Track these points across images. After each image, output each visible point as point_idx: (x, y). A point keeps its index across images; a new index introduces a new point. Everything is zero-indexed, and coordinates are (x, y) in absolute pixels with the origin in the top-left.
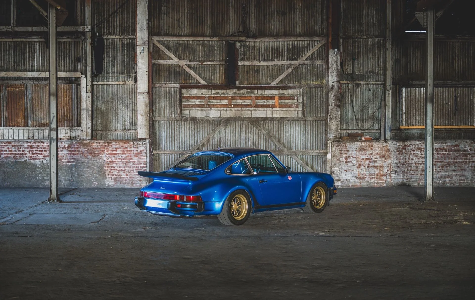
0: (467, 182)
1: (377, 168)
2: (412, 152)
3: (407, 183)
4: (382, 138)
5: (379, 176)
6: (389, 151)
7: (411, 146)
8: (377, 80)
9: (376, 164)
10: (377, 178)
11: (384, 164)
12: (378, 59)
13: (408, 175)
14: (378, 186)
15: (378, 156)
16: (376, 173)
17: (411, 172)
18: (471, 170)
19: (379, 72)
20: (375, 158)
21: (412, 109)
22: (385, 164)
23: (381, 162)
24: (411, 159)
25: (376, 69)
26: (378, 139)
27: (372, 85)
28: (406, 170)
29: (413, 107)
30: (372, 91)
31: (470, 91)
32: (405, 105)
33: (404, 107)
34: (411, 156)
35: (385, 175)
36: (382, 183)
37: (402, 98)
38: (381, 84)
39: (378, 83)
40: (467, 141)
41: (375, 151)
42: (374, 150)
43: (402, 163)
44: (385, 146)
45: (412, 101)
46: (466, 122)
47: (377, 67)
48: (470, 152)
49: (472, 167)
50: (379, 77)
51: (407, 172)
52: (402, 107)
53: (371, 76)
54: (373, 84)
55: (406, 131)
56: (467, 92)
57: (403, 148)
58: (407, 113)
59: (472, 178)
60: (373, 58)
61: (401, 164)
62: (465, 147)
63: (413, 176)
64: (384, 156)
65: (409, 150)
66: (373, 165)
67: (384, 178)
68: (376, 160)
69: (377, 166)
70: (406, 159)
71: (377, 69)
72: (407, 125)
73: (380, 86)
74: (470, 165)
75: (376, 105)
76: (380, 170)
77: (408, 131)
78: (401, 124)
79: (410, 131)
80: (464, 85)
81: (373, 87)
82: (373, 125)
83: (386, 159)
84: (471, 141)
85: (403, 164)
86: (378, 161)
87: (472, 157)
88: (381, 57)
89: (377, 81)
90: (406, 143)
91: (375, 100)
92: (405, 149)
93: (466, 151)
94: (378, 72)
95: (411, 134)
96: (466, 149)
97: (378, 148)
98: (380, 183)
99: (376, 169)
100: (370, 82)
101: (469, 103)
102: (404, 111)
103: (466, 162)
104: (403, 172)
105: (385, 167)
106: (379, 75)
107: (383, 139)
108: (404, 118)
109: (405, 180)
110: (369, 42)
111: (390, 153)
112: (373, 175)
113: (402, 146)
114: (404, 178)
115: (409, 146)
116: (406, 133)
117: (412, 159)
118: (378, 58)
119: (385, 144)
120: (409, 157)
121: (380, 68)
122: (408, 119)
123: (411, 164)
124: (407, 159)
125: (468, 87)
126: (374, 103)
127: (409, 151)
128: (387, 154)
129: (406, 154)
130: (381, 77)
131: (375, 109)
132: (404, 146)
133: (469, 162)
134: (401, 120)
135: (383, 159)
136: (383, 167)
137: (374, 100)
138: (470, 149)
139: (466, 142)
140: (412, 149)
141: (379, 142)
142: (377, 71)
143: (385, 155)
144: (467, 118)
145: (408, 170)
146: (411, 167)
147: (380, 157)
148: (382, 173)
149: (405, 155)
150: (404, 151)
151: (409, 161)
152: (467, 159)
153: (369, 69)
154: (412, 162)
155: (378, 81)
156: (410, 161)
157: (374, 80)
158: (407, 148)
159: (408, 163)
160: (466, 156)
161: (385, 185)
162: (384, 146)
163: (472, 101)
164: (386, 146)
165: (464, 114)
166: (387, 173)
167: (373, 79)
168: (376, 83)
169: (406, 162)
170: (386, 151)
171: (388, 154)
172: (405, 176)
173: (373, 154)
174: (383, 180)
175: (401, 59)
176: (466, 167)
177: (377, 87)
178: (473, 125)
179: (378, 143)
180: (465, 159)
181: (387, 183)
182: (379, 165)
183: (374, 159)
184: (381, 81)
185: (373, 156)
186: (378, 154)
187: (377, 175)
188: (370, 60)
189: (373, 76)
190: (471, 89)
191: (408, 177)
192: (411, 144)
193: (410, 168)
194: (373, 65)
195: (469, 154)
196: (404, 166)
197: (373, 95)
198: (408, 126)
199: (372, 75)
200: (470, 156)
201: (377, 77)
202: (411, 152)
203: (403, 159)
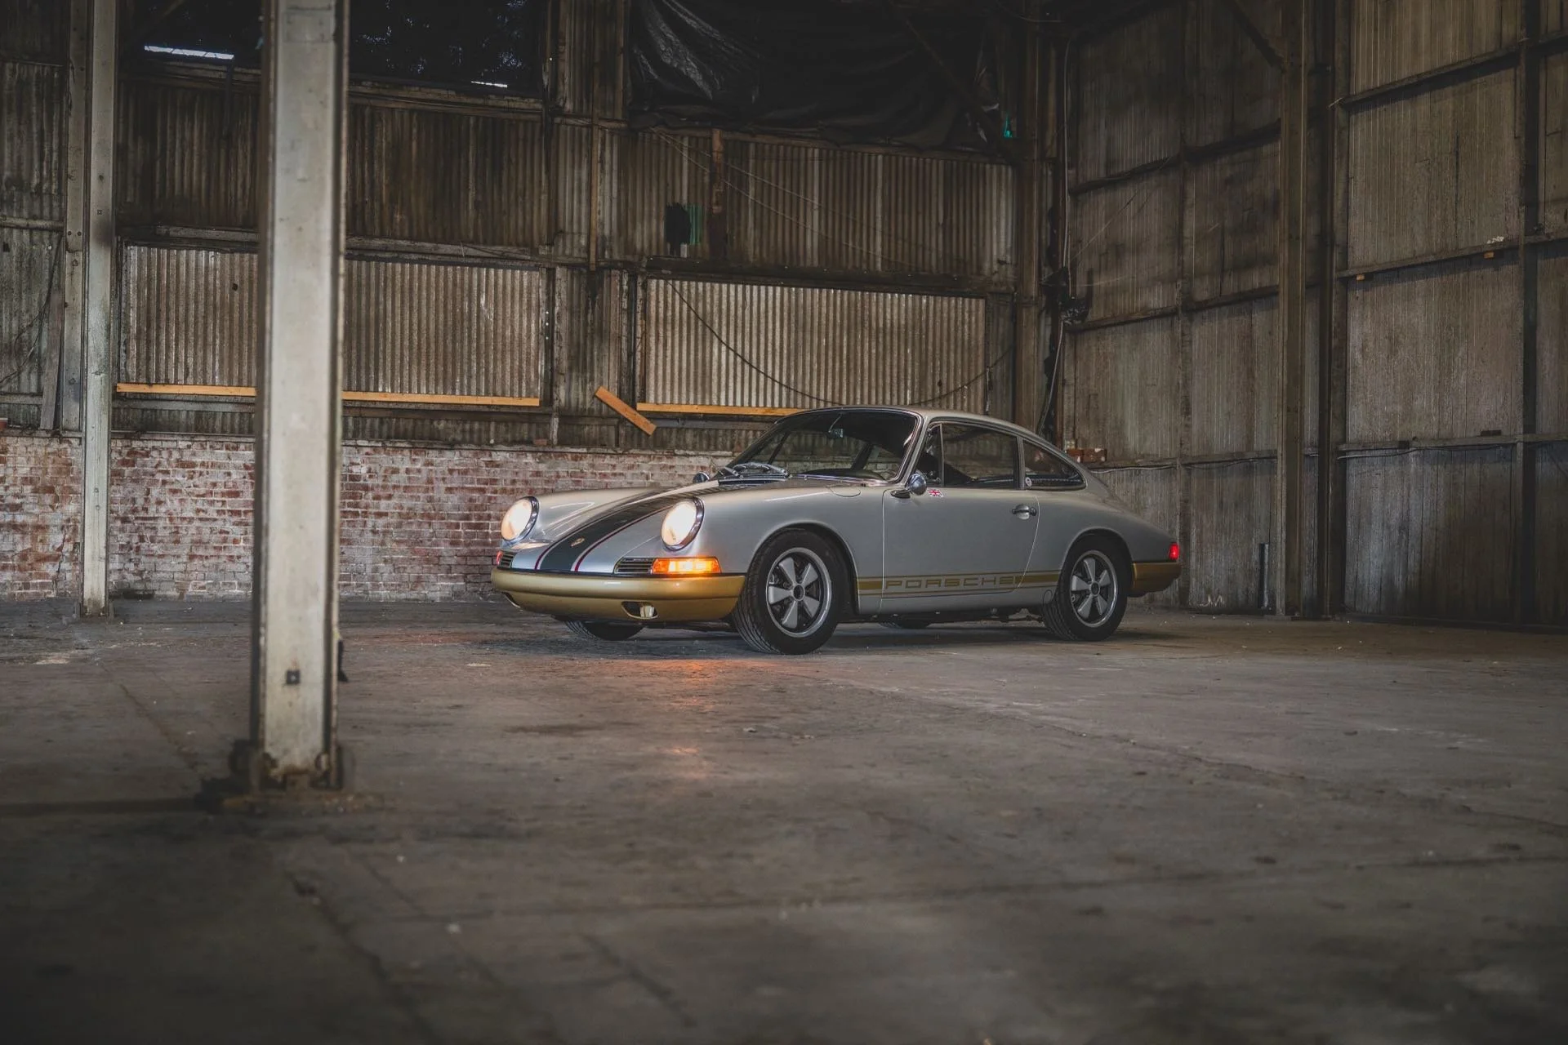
0: (359, 586)
1: (24, 533)
2: (160, 477)
3: (139, 587)
4: (47, 422)
5: (31, 559)
6: (69, 472)
7: (155, 454)
8: (37, 212)
9: (20, 518)
10: (21, 570)
11: (48, 516)
12: (41, 140)
13: (143, 559)
14: (26, 598)
15: (28, 489)
16: (19, 548)
17: (155, 547)
18: (373, 542)
19: (45, 186)
20: (16, 496)
21: (163, 325)
22: (55, 519)
23: (37, 511)
24: (153, 501)
25: (31, 175)
26: (29, 428)
27: (15, 232)
28: (135, 540)
29: (168, 319)
30: (14, 251)
31: (373, 273)
32: (138, 308)
33: (133, 315)
34: (155, 492)
35: (56, 559)
36: (43, 585)
37: (128, 283)
38: (51, 230)
39: (40, 223)
40: (360, 442)
41: (15, 469)
42: (10, 464)
43: (121, 514)
44: (53, 453)
45: (163, 296)
46: (359, 380)
47: (36, 166)
48: (370, 482)
49: (374, 532)
50: (45, 204)
51: (138, 548)
52: (127, 316)
53: (12, 196)
54: (18, 227)
55: (144, 405)
56: (364, 275)
57: (124, 463)
58: (143, 336)
59: (376, 570)
60: (19, 132)
61: (116, 518)
62: (353, 464)
63: (160, 561)
64: (51, 490)
65: (148, 469)
66: (9, 519)
67: (50, 569)
68: (18, 501)
69: (24, 525)
70: (134, 501)
71: (36, 174)
72: (144, 380)
73: (46, 235)
74: (370, 525)
75: (29, 304)
76: (34, 539)
77: (153, 405)
78: (123, 377)
79: (159, 405)
80: (356, 253)
81: (20, 238)
82: (19, 373)
83: (57, 500)
84: (373, 444)
85: (125, 520)
86: (26, 507)
87: (374, 498)
88: (51, 131)
89: (34, 218)
90: (136, 444)
91: (29, 288)
92: (133, 464)
93: (354, 478)
94: (40, 185)
95: (165, 415)
96: (355, 470)
97: (28, 460)
98: (35, 585)
99: (18, 536)
100: (9, 220)
101: (372, 314)
102: (134, 330)
103: (356, 514)
104: (122, 547)
105: (55, 529)
106: (46, 198)
107: (49, 426)
108: (133, 353)
109: (130, 578)
110: (8, 73)
111: (73, 479)
112: (6, 559)
113: (120, 453)
114: (127, 570)
115: (147, 455)
116: (144, 410)
117: (159, 503)
118: (41, 132)
119: (55, 445)
120: (148, 492)
121: (50, 172)
122: (148, 359)
123: (155, 518)
124: (140, 502)
125: (369, 260)
126: (24, 295)
127: (145, 473)
128: (61, 481)
129: (136, 481)
130: (51, 206)
131: (26, 317)
132: (129, 454)
133: (365, 514)
134: (123, 363)
135: (48, 499)
136: (48, 527)
137: (24, 288)
138: (369, 471)
139: (357, 446)
140: (159, 464)
141: (30, 436)
142: (35, 181)
143: (56, 482)
144: (363, 364)
145: (142, 539)
146: (154, 528)
147: (35, 491)
148: (40, 549)
149: (131, 486)
150: (127, 471)
151: (146, 510)
152: (357, 506)
153: (7, 174)
154: (157, 511)
155: (41, 218)
156: (152, 511)
157: (25, 213)
158: (139, 461)
159: (142, 514)
160: (354, 496)
161: (53, 595)
162: (49, 450)
163: (381, 307)
164: (57, 453)
165: (354, 351)
166: (60, 549)
167: (20, 211)
168: (33, 223)
169: (134, 511)
170: (59, 471)
171: (64, 481)
172: (130, 560)
173: (9, 481)
174: (46, 576)
175: (130, 144)
176: (355, 533)
177: (36, 238)
178: (384, 391)
179: (26, 441)
180: (350, 505)
181: (60, 585)
182: (30, 520)
183: (10, 500)
184: (51, 218)
185: (6, 488)
186: (26, 480)
187: (23, 556)
188: (11, 139)
189: (21, 200)
190: (377, 269)
191: (141, 567)
192: (154, 448)
193: (148, 534)
194: (19, 158)
195: (366, 488)
196: (128, 526)
197: (20, 269)
198: (150, 384)
199: (16, 194)
200: (370, 494)
201: (37, 204)
202: (153, 475)
203: (123, 501)
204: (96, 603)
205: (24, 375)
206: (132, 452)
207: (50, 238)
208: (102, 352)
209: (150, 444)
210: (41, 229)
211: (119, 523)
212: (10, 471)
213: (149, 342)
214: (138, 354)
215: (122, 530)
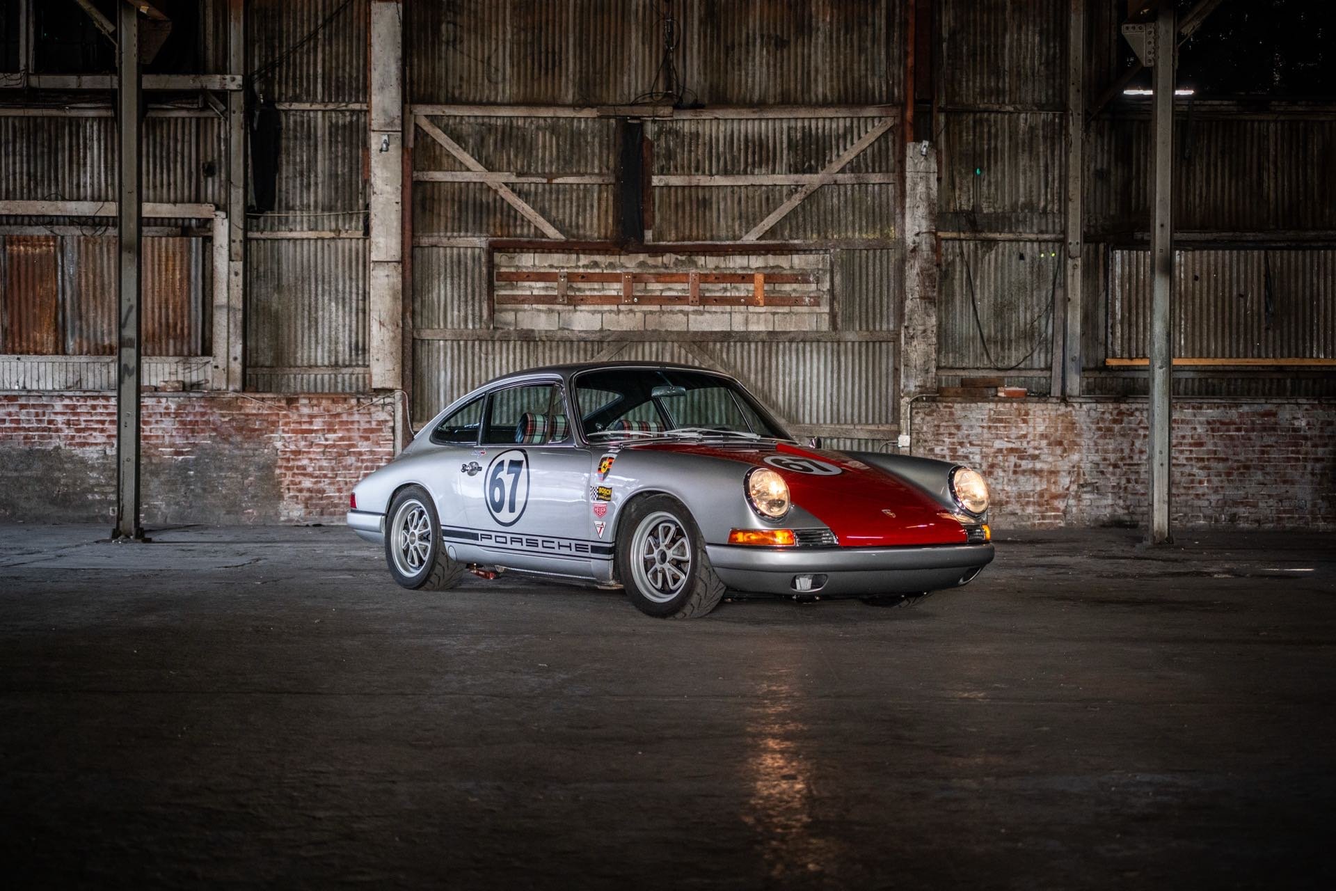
0: (1300, 518)
1: (1042, 477)
2: (1142, 432)
3: (1127, 518)
4: (1056, 390)
5: (1046, 497)
6: (1074, 429)
7: (1137, 414)
8: (1044, 228)
9: (1038, 466)
10: (1040, 505)
11: (1059, 463)
12: (1046, 171)
13: (1129, 496)
14: (1043, 527)
15: (1044, 443)
16: (1038, 489)
17: (1138, 487)
18: (1312, 482)
19: (1049, 208)
20: (1035, 448)
21: (1141, 311)
22: (1064, 465)
23: (1050, 459)
24: (1137, 451)
25: (1039, 200)
26: (1043, 395)
27: (1028, 244)
28: (1123, 482)
29: (1144, 306)
30: (1028, 259)
31: (1308, 260)
32: (1122, 299)
33: (1118, 305)
34: (1138, 444)
35: (1064, 496)
36: (1056, 517)
37: (1113, 280)
38: (1054, 241)
39: (1046, 236)
40: (1300, 401)
41: (1034, 428)
42: (1031, 424)
43: (1112, 461)
44: (1062, 415)
45: (1141, 289)
46: (1297, 349)
47: (1043, 191)
48: (1309, 433)
49: (1313, 474)
50: (1050, 221)
51: (1126, 488)
52: (1114, 306)
53: (1025, 217)
54: (1031, 241)
55: (1125, 375)
56: (1300, 263)
57: (1115, 421)
58: (1126, 321)
59: (1314, 505)
60: (1031, 166)
61: (1109, 465)
62: (1294, 418)
63: (1142, 498)
64: (1060, 443)
65: (1133, 426)
66: (1030, 466)
67: (1061, 504)
68: (1037, 452)
69: (1041, 471)
70: (1122, 450)
71: (1042, 198)
72: (1126, 355)
73: (1050, 245)
74: (1309, 468)
75: (1039, 299)
76: (1049, 481)
77: (1131, 374)
78: (1110, 353)
79: (1137, 375)
80: (1294, 244)
81: (1032, 249)
82: (1031, 355)
83: (1065, 450)
84: (1311, 402)
85: (1115, 466)
86: (1042, 457)
87: (1313, 446)
88: (1053, 164)
89: (1041, 232)
90: (1123, 407)
91: (1039, 287)
92: (1121, 422)
93: (1296, 430)
94: (1045, 207)
95: (1141, 382)
96: (1297, 423)
97: (1044, 420)
98: (1050, 517)
99: (1037, 479)
100: (1025, 236)
101: (1308, 293)
102: (1119, 317)
103: (1297, 460)
104: (1113, 487)
105: (1064, 474)
106: (1050, 217)
107: (1058, 394)
108: (1118, 334)
109: (1120, 511)
110: (1022, 121)
111: (1077, 435)
112: (1029, 497)
113: (1111, 413)
114: (1118, 505)
115: (1132, 414)
116: (1124, 379)
117: (1141, 452)
118: (1046, 166)
119: (1063, 409)
120: (1133, 444)
121: (1053, 196)
122: (1130, 339)
123: (1138, 465)
124: (1127, 451)
125: (1304, 249)
126: (1035, 293)
127: (1130, 429)
128: (1067, 436)
129: (1123, 436)
130: (1054, 222)
131: (1037, 309)
132: (1118, 415)
133: (1305, 460)
134: (1109, 342)
135: (1059, 450)
136: (1059, 472)
137: (1035, 286)
138: (1308, 424)
139: (1297, 404)
140: (1141, 422)
141: (1045, 402)
142: (1042, 204)
143: (1064, 438)
144: (1300, 336)
145: (1128, 481)
146: (1138, 473)
147: (1049, 444)
148: (1053, 489)
149: (1119, 439)
150: (1117, 427)
151: (1131, 458)
152: (1298, 452)
153: (1022, 200)
154: (1140, 459)
155: (1047, 232)
156: (1136, 457)
157: (1035, 229)
158: (1126, 419)
159: (1128, 461)
160: (1296, 445)
161: (1062, 524)
162: (1059, 412)
163: (1315, 288)
164: (1065, 415)
165: (1293, 325)
166: (1068, 489)
167: (1031, 228)
168: (1042, 237)
169: (1122, 459)
170: (1066, 429)
171: (1070, 436)
172: (1120, 498)
173: (1030, 437)
174: (1057, 509)
175: (1112, 170)
176: (1296, 475)
177: (1043, 248)
178: (1318, 357)
179: (1042, 406)
180: (1293, 452)
181: (1068, 517)
182: (1045, 467)
183: (1031, 451)
184: (1054, 232)
185: (1028, 442)
186: (1043, 436)
187: (1041, 495)
188: (1025, 173)
189: (1032, 219)
190: (1312, 256)
191: (1128, 503)
192: (1137, 409)
193: (1133, 477)
194: (1031, 187)
195: (1306, 438)
196: (1118, 471)
197: (1032, 273)
198: (1131, 358)
199: (1029, 214)
200: (1309, 443)
201: (1044, 221)
202: (1136, 430)
203: (1115, 451)
204: (1161, 534)
205: (1035, 355)
206: (1121, 413)
207: (1053, 247)
208: (1164, 352)
209: (1134, 406)
210: (1046, 241)
211: (1111, 469)
212: (1031, 429)
213: (1130, 326)
214: (1122, 335)
215: (1114, 474)
